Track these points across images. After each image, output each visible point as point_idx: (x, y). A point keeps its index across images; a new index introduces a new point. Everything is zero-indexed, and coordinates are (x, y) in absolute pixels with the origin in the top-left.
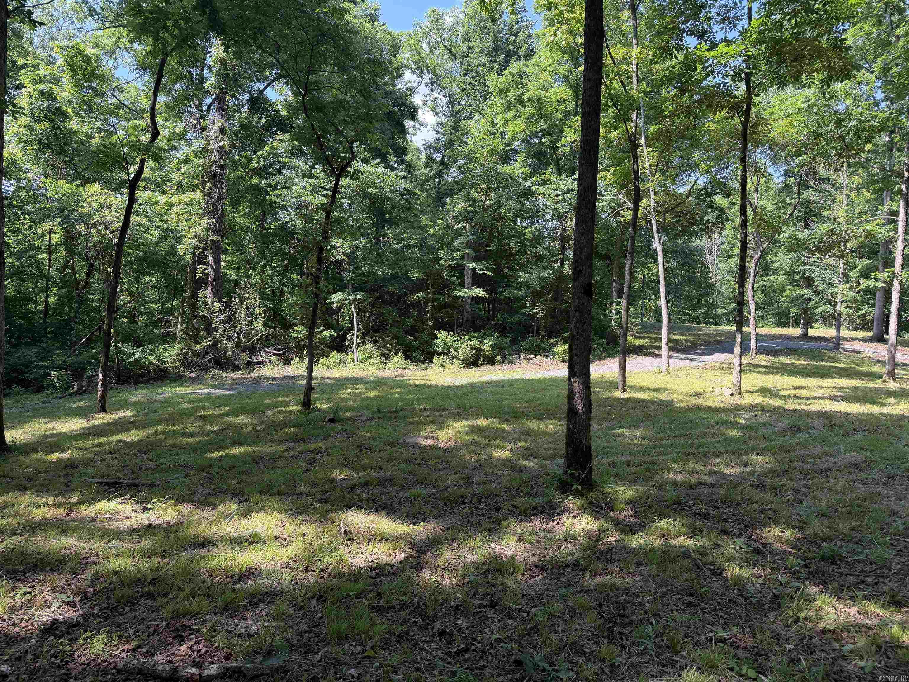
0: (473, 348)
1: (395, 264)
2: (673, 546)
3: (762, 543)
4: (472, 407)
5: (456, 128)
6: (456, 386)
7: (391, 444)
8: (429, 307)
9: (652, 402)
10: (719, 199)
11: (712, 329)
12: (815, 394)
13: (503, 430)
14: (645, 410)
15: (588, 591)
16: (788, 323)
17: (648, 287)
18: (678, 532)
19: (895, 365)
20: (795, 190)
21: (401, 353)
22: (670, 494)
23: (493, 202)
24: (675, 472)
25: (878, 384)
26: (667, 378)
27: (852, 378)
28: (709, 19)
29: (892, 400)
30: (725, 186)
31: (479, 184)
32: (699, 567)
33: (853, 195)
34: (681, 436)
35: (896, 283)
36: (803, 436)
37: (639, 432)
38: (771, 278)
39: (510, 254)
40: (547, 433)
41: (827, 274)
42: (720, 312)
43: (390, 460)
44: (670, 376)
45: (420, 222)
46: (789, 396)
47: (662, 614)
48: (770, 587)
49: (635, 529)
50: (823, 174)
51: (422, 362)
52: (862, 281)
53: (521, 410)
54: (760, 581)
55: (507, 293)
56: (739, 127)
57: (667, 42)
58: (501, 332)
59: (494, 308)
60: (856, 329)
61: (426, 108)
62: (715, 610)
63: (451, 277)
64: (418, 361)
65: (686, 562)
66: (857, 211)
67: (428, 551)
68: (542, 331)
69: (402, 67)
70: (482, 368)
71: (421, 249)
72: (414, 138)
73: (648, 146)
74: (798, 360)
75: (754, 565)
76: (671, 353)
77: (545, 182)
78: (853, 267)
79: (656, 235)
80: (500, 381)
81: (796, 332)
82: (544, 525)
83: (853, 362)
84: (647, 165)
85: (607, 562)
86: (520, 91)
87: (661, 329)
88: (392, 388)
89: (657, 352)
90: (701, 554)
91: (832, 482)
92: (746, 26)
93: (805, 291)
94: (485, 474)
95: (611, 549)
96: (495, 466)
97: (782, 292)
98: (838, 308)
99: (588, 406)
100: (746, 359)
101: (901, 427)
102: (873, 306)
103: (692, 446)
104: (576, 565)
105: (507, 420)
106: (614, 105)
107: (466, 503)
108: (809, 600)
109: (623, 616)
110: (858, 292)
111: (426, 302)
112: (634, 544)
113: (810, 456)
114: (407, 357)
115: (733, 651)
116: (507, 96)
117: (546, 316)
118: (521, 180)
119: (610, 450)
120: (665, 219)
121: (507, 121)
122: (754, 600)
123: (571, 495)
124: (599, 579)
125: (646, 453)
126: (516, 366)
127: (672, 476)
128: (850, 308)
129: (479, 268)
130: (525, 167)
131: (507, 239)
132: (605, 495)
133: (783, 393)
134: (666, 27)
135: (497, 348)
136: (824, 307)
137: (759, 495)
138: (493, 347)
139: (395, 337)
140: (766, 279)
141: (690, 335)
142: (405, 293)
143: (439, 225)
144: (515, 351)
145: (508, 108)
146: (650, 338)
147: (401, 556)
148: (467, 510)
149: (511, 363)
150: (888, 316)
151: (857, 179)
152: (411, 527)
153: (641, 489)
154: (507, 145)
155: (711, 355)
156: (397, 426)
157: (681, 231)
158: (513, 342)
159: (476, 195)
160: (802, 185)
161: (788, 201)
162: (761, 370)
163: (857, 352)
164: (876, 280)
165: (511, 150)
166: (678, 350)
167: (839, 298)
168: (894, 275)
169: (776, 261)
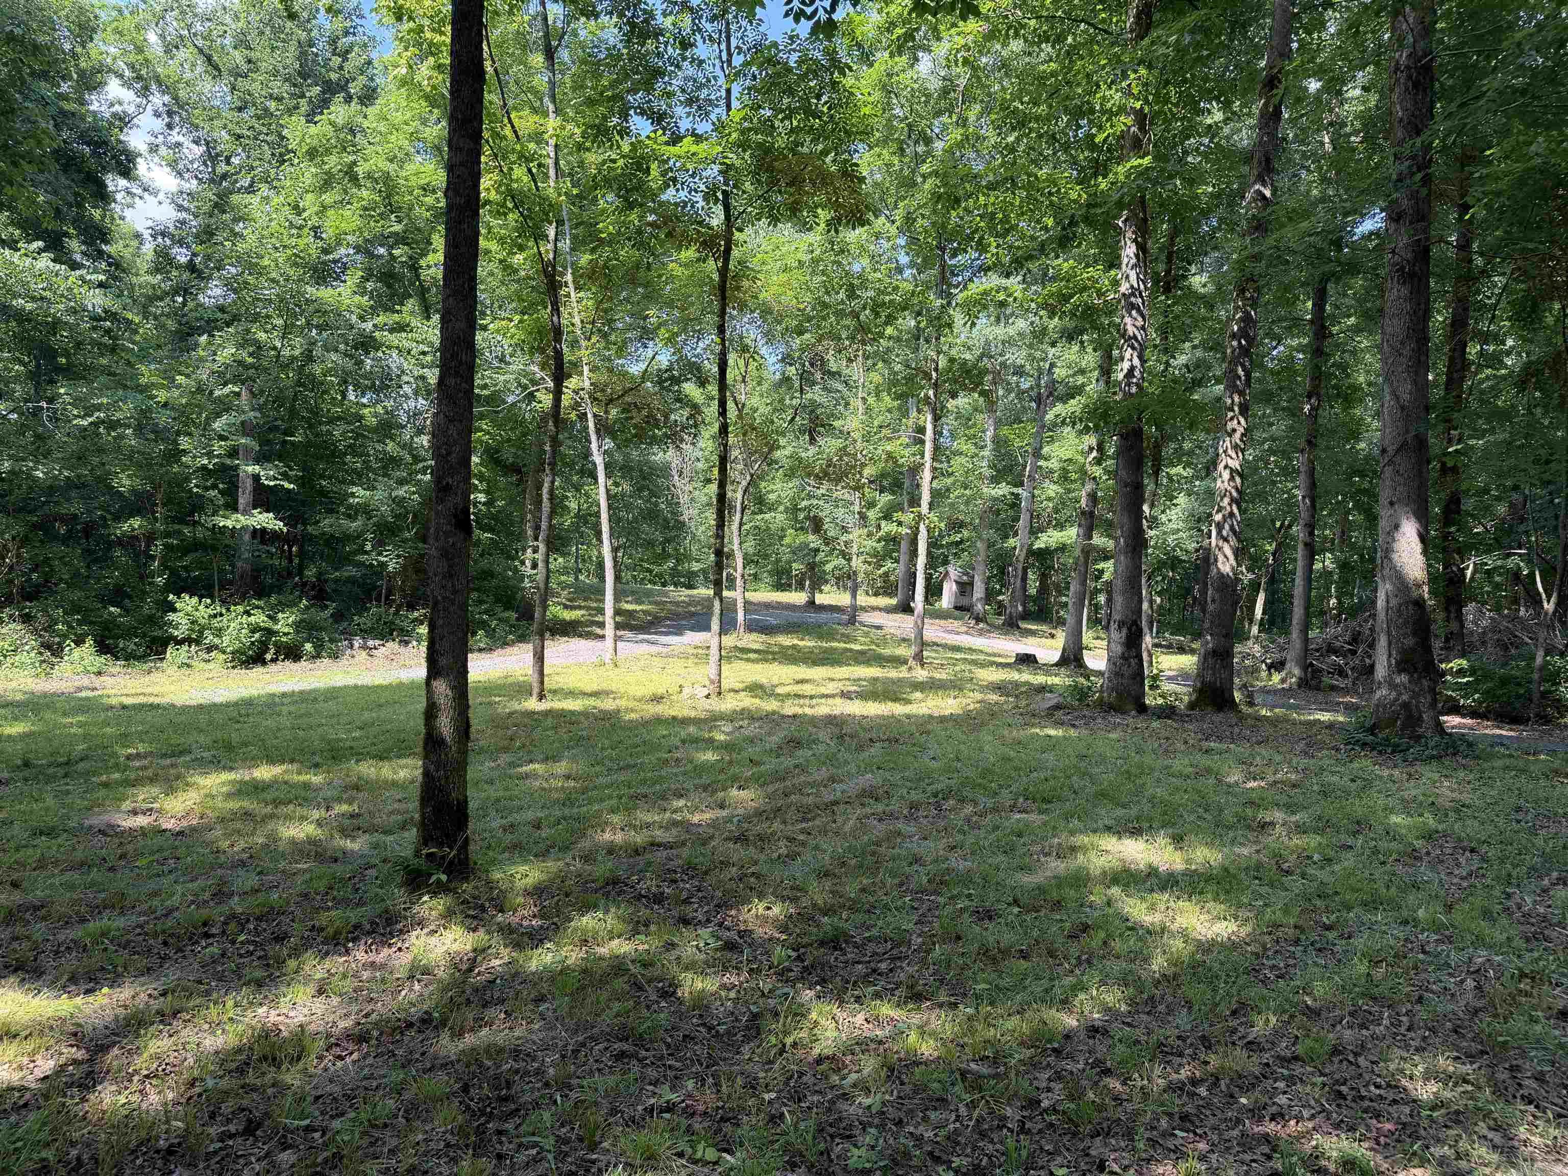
0: (254, 629)
1: (81, 458)
2: (601, 958)
3: (739, 932)
4: (245, 744)
5: (221, 205)
6: (215, 705)
7: (50, 832)
8: (157, 549)
9: (585, 714)
10: (690, 388)
11: (683, 594)
12: (823, 690)
13: (306, 786)
14: (573, 728)
15: (444, 1066)
16: (790, 586)
17: (586, 523)
18: (611, 932)
19: (923, 644)
20: (797, 385)
21: (89, 641)
22: (602, 869)
23: (297, 352)
24: (614, 830)
25: (902, 673)
26: (612, 673)
27: (871, 665)
28: (670, 95)
29: (918, 695)
30: (699, 369)
31: (268, 316)
32: (640, 988)
33: (871, 400)
34: (628, 767)
35: (922, 528)
36: (803, 754)
37: (562, 767)
38: (767, 516)
39: (333, 454)
40: (394, 784)
41: (840, 513)
42: (696, 566)
43: (41, 865)
44: (617, 670)
45: (136, 375)
46: (788, 696)
47: (574, 1082)
48: (746, 1002)
49: (535, 938)
50: (833, 366)
51: (142, 658)
52: (883, 523)
53: (348, 744)
54: (732, 995)
55: (327, 524)
56: (716, 277)
57: (605, 118)
58: (314, 598)
59: (302, 553)
60: (876, 594)
61: (156, 159)
62: (662, 1058)
63: (207, 489)
64: (130, 657)
65: (620, 984)
66: (876, 423)
67: (114, 1044)
68: (396, 597)
69: (102, 69)
70: (273, 668)
71: (139, 429)
72: (128, 213)
73: (578, 288)
74: (803, 639)
75: (725, 969)
76: (619, 633)
77: (400, 328)
78: (871, 505)
79: (593, 438)
80: (310, 692)
81: (798, 598)
82: (372, 957)
83: (872, 642)
84: (577, 320)
85: (484, 1006)
86: (351, 158)
87: (602, 592)
88: (65, 714)
89: (599, 631)
90: (645, 965)
91: (840, 820)
92: (724, 117)
93: (811, 537)
94: (259, 873)
95: (494, 981)
96: (283, 855)
97: (781, 538)
98: (854, 563)
99: (464, 728)
100: (729, 641)
101: (928, 733)
102: (897, 561)
103: (644, 782)
104: (426, 1020)
105: (316, 765)
106: (516, 207)
107: (213, 936)
108: (800, 1014)
109: (505, 1099)
110: (879, 541)
111: (150, 538)
112: (533, 965)
113: (812, 785)
114: (103, 648)
115: (684, 1122)
116: (323, 163)
117: (404, 567)
118: (354, 318)
119: (508, 803)
120: (606, 412)
121: (324, 208)
122: (722, 1029)
123: (428, 892)
124: (469, 1040)
125: (568, 801)
126: (344, 661)
127: (607, 836)
128: (869, 563)
129: (269, 475)
130: (362, 294)
131: (328, 423)
132: (490, 885)
133: (779, 690)
134: (602, 94)
135: (305, 627)
136: (836, 563)
137: (737, 852)
138: (298, 626)
139: (75, 608)
140: (759, 517)
141: (650, 603)
142: (103, 518)
143: (179, 386)
144: (342, 633)
145: (327, 183)
146: (588, 608)
147: (46, 1065)
148: (215, 950)
149: (335, 656)
150: (915, 574)
151: (876, 377)
152: (79, 1000)
153: (553, 865)
154: (326, 251)
155: (681, 634)
156: (68, 793)
157: (636, 436)
158: (338, 617)
159: (262, 336)
160: (806, 379)
161: (788, 402)
162: (752, 656)
163: (879, 628)
164: (900, 524)
165: (335, 261)
166: (631, 628)
167: (855, 549)
168: (920, 517)
169: (772, 491)
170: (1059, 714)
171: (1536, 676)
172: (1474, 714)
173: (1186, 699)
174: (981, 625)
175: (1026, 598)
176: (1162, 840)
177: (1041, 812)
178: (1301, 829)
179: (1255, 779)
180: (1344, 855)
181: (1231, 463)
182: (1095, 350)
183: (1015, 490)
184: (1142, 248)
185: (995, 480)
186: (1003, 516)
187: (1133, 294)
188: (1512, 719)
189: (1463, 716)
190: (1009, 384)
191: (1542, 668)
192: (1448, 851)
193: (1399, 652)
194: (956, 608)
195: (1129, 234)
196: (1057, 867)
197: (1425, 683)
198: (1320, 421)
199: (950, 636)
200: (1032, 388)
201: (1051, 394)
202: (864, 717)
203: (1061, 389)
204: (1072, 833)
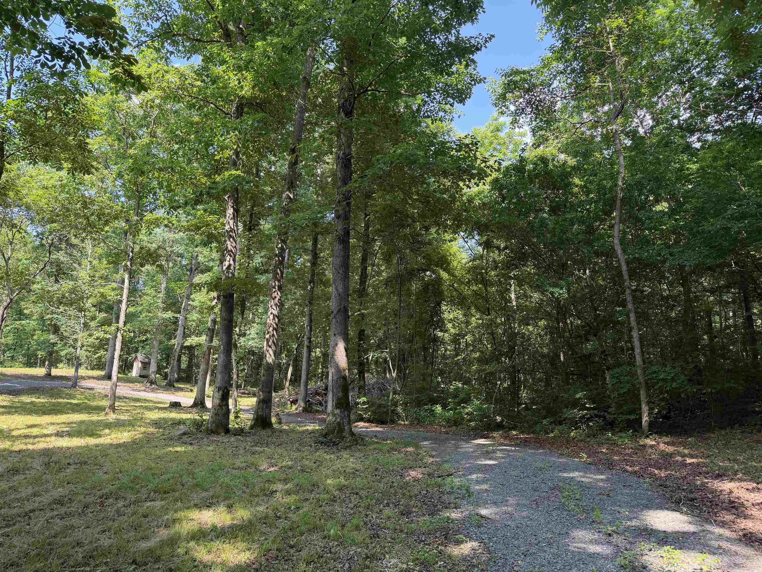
12: (45, 432)
16: (36, 364)
19: (115, 398)
20: (47, 249)
25: (101, 417)
27: (82, 413)
29: (107, 431)
33: (95, 262)
35: (119, 335)
36: (18, 479)
38: (23, 322)
46: (19, 437)
60: (92, 369)
74: (39, 398)
81: (40, 371)
83: (86, 398)
91: (33, 523)
92: (4, 101)
93: (52, 336)
97: (33, 335)
98: (79, 352)
101: (106, 455)
102: (107, 350)
113: (19, 500)
128: (89, 351)
133: (15, 433)
136: (67, 351)
140: (18, 322)
151: (99, 251)
161: (41, 258)
163: (91, 389)
164: (105, 332)
167: (80, 344)
168: (118, 329)
169: (27, 308)
170: (185, 438)
171: (390, 404)
172: (369, 421)
173: (249, 423)
174: (153, 386)
175: (179, 369)
176: (222, 508)
177: (162, 500)
178: (288, 493)
179: (273, 466)
180: (304, 504)
181: (273, 312)
182: (217, 252)
183: (176, 315)
184: (236, 211)
185: (165, 310)
186: (169, 327)
187: (231, 231)
188: (382, 422)
189: (365, 422)
190: (176, 261)
191: (392, 400)
192: (347, 495)
193: (337, 400)
194: (140, 376)
195: (230, 204)
196: (164, 533)
197: (346, 413)
198: (315, 292)
199: (135, 393)
200: (187, 264)
201: (197, 269)
202: (69, 448)
203: (202, 267)
204: (176, 511)
